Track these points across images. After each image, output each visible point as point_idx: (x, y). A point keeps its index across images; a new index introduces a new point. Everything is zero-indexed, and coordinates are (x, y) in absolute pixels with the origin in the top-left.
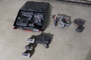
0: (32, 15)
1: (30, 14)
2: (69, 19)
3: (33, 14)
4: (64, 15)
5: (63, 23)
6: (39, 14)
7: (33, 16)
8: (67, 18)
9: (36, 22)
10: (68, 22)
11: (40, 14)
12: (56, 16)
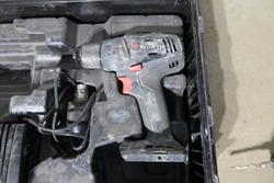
0: (54, 50)
1: (33, 38)
3: (70, 37)
6: (128, 22)
7: (69, 61)
9: (112, 124)
11: (138, 32)
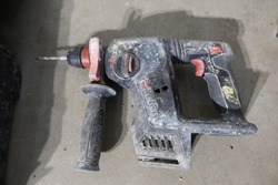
2: (228, 51)
4: (178, 24)
5: (173, 122)
8: (210, 47)
10: (227, 92)
12: (94, 46)
